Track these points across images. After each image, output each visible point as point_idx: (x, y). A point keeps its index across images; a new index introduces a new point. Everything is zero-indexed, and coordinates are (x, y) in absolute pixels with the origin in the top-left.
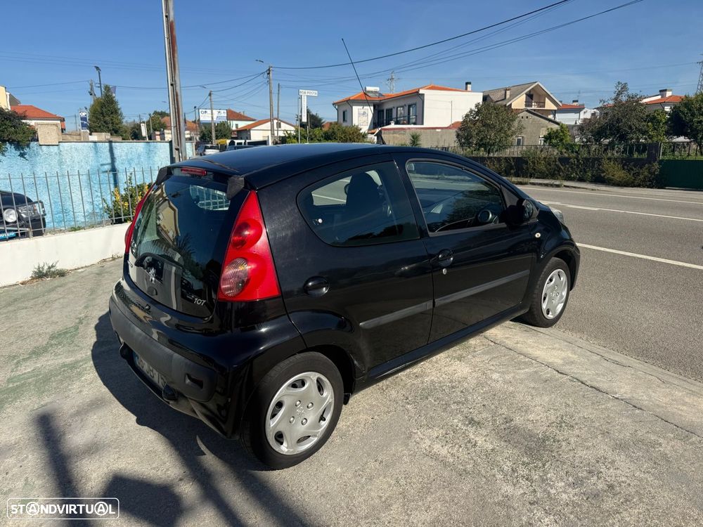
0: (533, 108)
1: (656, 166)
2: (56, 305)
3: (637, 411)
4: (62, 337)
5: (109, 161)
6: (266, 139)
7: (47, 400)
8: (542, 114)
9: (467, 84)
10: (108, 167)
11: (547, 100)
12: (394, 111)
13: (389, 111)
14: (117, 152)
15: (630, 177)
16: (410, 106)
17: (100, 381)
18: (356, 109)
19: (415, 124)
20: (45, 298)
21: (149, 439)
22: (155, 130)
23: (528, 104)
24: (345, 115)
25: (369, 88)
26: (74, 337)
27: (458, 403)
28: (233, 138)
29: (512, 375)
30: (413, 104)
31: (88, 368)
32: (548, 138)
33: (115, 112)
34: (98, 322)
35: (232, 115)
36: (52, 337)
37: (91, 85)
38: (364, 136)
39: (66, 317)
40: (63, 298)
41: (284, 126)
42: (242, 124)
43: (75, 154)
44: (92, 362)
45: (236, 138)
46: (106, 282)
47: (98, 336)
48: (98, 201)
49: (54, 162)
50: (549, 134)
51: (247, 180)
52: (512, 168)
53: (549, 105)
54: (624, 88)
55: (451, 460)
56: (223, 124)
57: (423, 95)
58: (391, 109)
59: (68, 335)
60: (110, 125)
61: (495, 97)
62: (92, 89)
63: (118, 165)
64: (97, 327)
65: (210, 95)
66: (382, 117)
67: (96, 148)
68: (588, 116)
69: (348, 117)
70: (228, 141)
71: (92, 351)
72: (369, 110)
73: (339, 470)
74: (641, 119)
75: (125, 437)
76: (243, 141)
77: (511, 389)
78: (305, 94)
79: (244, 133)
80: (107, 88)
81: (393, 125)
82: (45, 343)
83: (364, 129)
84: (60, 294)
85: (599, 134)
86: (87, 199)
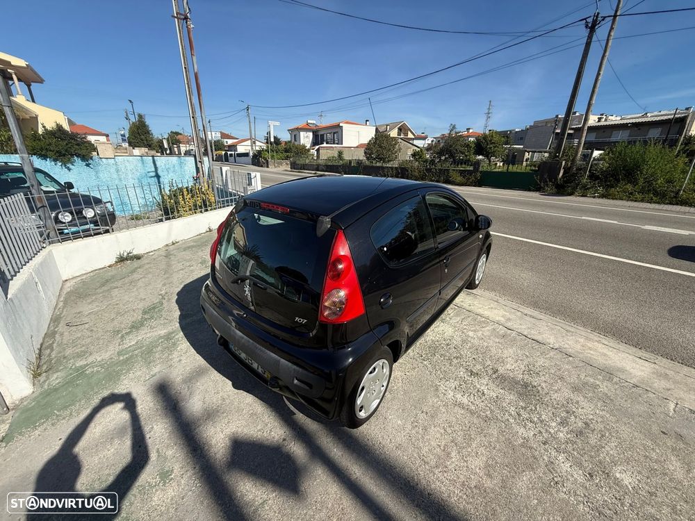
0: (402, 136)
1: (479, 174)
2: (140, 284)
3: (571, 359)
4: (152, 312)
5: (153, 169)
6: (248, 151)
7: (156, 370)
8: (407, 140)
9: (367, 121)
10: (153, 174)
11: (409, 133)
12: (325, 136)
13: (322, 136)
14: (158, 164)
15: (464, 180)
16: (334, 133)
17: (193, 350)
18: (302, 134)
19: (338, 144)
20: (130, 278)
21: (248, 401)
22: (173, 144)
23: (399, 134)
24: (296, 137)
25: (309, 121)
26: (161, 311)
27: (457, 358)
28: (225, 150)
29: (481, 332)
30: (336, 131)
31: (180, 339)
32: (414, 155)
33: (148, 132)
34: (177, 297)
35: (224, 136)
36: (145, 312)
37: (126, 112)
38: (309, 150)
39: (151, 293)
40: (144, 277)
41: (258, 143)
42: (230, 142)
43: (127, 164)
44: (182, 333)
45: (228, 151)
46: (173, 263)
47: (181, 309)
48: (148, 196)
49: (113, 170)
50: (414, 153)
51: (333, 221)
52: (399, 173)
53: (410, 135)
54: (454, 127)
55: (473, 408)
56: (218, 141)
57: (342, 127)
58: (323, 135)
59: (156, 310)
60: (145, 142)
61: (381, 130)
62: (127, 115)
63: (160, 173)
64: (178, 302)
65: (209, 122)
66: (318, 140)
67: (142, 160)
68: (430, 142)
69: (297, 139)
70: (223, 153)
71: (179, 323)
72: (311, 135)
73: (399, 422)
74: (461, 146)
75: (228, 401)
76: (233, 153)
77: (486, 344)
78: (272, 123)
79: (233, 147)
80: (140, 116)
81: (325, 145)
82: (140, 317)
83: (308, 146)
84: (141, 274)
85: (441, 153)
86: (140, 195)
